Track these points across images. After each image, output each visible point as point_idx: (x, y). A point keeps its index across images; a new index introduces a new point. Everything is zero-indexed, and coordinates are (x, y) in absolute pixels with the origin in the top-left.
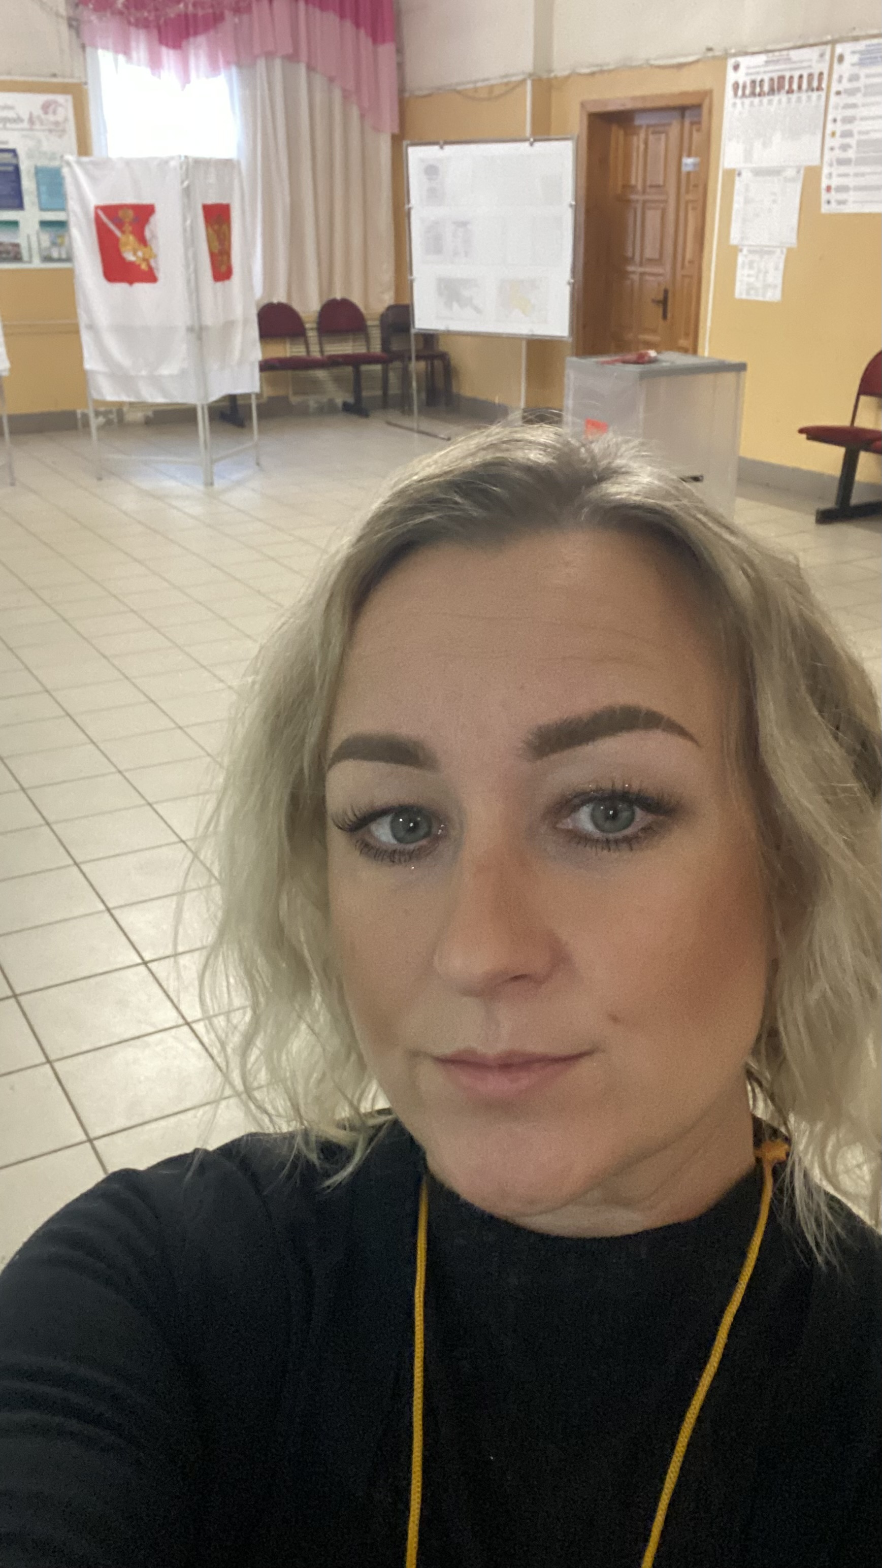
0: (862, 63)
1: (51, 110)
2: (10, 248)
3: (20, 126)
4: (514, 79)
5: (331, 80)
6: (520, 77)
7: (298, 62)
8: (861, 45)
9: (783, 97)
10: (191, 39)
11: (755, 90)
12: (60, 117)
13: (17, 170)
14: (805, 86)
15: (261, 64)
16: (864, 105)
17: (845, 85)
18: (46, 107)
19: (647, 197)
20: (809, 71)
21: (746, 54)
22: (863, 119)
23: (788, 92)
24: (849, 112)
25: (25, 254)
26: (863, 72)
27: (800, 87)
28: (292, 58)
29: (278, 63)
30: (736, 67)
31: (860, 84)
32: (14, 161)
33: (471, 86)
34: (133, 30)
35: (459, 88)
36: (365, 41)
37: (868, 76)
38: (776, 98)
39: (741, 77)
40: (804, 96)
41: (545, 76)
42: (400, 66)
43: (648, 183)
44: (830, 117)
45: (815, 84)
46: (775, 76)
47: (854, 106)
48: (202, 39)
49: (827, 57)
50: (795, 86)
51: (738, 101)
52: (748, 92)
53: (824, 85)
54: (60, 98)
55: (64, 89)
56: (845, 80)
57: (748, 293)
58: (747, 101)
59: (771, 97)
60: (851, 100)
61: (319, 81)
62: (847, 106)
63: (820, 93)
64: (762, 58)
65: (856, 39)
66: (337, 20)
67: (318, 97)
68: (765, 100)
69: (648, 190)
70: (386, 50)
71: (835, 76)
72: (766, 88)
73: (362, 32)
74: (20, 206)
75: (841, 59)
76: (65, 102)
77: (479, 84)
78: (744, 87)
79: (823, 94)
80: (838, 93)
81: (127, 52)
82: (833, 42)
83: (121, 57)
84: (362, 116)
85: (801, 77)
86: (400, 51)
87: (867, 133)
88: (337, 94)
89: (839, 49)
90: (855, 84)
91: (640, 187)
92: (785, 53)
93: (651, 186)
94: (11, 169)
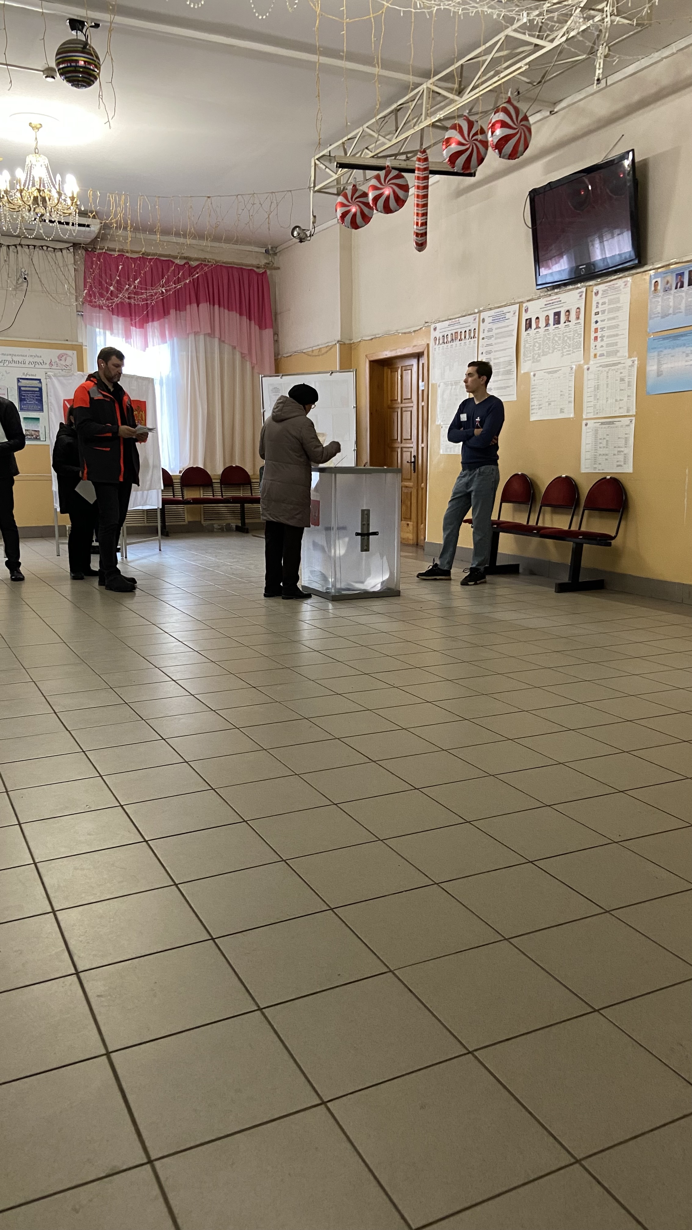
0: (494, 321)
1: (63, 358)
2: (33, 433)
3: (44, 366)
4: (330, 344)
5: (234, 348)
6: (334, 343)
7: (214, 337)
8: (492, 313)
9: (458, 342)
10: (150, 324)
11: (444, 340)
12: (68, 362)
13: (41, 389)
14: (467, 337)
15: (191, 337)
16: (495, 344)
17: (486, 334)
18: (60, 357)
19: (403, 405)
20: (469, 328)
21: (440, 322)
22: (495, 351)
23: (460, 340)
24: (489, 348)
25: (42, 438)
26: (494, 326)
27: (465, 338)
28: (211, 335)
29: (202, 337)
30: (435, 329)
31: (495, 331)
32: (39, 385)
33: (311, 349)
34: (115, 317)
35: (304, 351)
36: (255, 328)
37: (496, 329)
38: (454, 344)
39: (438, 334)
40: (467, 341)
41: (347, 342)
42: (276, 341)
43: (404, 397)
44: (480, 352)
45: (472, 335)
46: (453, 332)
47: (491, 345)
48: (156, 324)
49: (477, 320)
50: (463, 337)
51: (437, 347)
52: (441, 342)
53: (476, 335)
54: (69, 352)
55: (72, 348)
56: (486, 331)
57: (446, 451)
58: (441, 346)
59: (452, 343)
60: (490, 342)
61: (227, 348)
62: (487, 345)
63: (474, 339)
64: (447, 323)
65: (491, 309)
66: (238, 315)
67: (226, 357)
68: (449, 344)
69: (404, 401)
70: (268, 333)
71: (481, 330)
72: (449, 339)
73: (253, 322)
74: (42, 410)
75: (483, 320)
76: (73, 354)
77: (314, 348)
78: (439, 339)
79: (476, 339)
80: (483, 339)
81: (111, 329)
82: (479, 312)
83: (108, 333)
84: (253, 368)
85: (465, 331)
86: (276, 334)
87: (498, 358)
88: (238, 356)
89: (483, 315)
90: (490, 334)
91: (399, 400)
92: (457, 319)
93: (404, 399)
94: (37, 389)
